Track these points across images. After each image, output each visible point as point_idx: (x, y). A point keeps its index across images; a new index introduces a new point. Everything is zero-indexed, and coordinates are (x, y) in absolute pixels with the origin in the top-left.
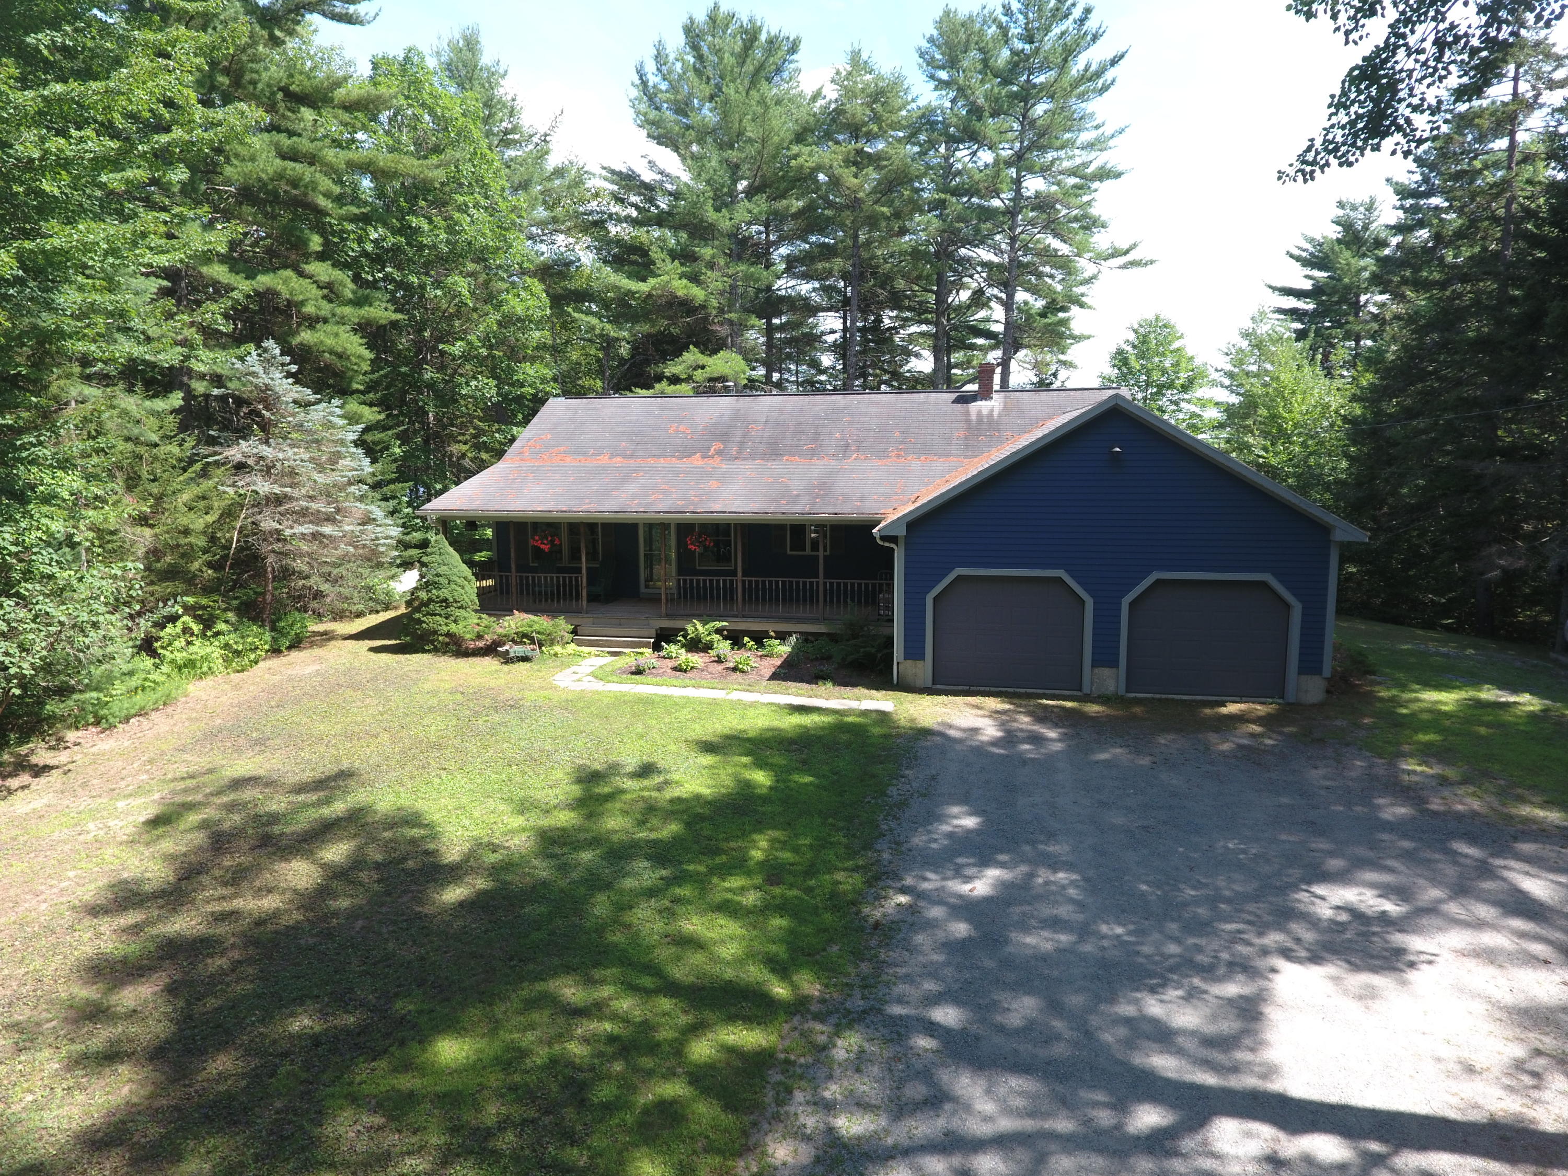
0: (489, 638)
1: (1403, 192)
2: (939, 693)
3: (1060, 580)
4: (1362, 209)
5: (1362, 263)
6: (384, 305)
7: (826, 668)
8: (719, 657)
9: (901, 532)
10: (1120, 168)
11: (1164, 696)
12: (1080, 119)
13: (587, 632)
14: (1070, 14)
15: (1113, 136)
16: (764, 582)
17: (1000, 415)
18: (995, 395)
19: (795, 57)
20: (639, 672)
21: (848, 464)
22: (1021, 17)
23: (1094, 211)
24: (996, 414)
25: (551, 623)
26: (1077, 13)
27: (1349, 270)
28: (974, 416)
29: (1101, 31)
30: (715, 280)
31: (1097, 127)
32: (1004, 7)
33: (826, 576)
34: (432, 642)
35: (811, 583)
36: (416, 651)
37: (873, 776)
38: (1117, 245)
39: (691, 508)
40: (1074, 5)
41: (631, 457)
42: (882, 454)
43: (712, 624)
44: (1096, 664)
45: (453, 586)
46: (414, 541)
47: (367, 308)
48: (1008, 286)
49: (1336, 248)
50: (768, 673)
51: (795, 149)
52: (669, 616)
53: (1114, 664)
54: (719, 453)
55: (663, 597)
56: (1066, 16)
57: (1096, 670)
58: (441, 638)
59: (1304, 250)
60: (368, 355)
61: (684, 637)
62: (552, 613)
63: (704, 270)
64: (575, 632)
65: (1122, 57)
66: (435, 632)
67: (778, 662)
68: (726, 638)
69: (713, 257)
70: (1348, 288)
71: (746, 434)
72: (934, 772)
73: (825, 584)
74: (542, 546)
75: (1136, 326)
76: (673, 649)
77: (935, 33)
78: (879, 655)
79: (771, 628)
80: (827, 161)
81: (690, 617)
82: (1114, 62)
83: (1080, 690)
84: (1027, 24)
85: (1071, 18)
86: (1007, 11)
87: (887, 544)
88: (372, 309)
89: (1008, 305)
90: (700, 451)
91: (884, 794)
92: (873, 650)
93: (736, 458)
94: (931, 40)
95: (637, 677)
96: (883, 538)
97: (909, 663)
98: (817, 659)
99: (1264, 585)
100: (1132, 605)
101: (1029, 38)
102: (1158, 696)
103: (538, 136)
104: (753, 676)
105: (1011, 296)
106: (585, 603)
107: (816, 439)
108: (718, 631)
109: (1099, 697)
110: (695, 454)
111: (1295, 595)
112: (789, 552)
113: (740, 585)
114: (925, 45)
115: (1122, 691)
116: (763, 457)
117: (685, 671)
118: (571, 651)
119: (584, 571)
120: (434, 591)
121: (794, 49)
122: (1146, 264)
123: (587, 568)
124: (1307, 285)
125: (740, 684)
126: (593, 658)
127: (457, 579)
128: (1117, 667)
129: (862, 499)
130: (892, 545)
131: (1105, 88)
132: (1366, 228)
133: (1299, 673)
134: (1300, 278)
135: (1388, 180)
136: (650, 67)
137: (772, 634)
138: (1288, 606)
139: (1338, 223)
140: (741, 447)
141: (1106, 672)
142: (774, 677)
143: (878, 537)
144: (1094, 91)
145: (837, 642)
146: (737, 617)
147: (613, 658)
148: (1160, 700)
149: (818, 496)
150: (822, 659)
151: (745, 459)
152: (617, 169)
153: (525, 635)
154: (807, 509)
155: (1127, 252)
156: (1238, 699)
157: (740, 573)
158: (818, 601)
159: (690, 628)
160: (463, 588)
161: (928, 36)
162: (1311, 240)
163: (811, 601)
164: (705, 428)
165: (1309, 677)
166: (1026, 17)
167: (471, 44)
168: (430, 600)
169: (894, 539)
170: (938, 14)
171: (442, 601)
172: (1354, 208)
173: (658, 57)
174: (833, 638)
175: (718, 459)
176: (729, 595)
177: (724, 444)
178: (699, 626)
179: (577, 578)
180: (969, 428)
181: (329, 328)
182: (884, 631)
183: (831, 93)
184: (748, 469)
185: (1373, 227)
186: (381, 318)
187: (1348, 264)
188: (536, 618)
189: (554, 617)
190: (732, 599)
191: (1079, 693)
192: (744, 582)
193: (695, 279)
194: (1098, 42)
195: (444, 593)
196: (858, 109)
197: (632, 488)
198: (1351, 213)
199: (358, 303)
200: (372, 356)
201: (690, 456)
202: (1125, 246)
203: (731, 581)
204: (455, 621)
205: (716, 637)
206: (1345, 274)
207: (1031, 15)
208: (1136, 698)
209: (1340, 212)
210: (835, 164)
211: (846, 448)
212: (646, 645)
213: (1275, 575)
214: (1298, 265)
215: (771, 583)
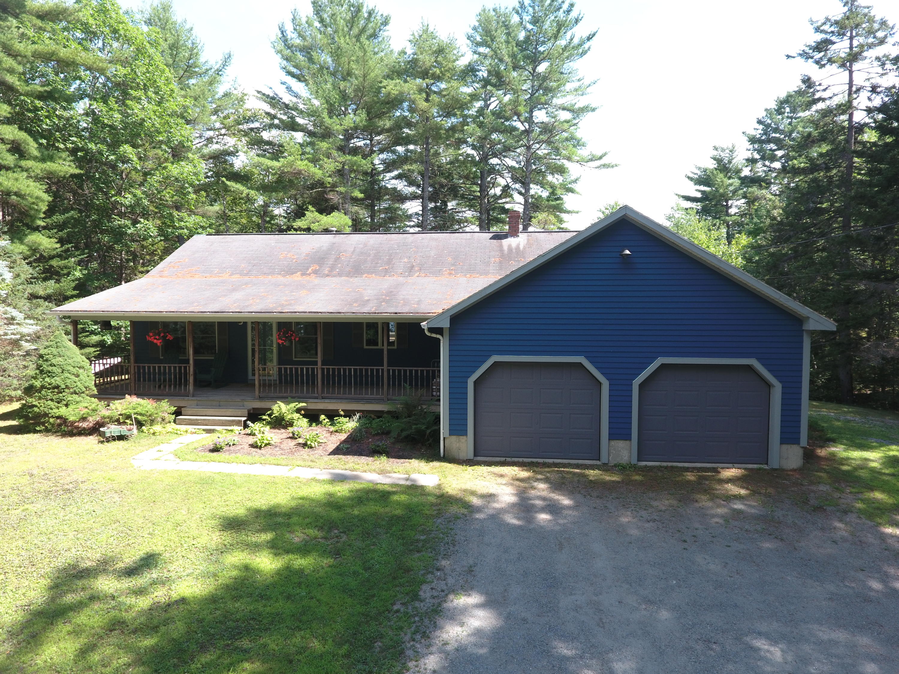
0: (92, 420)
1: (753, 140)
2: (479, 463)
3: (580, 365)
4: (727, 151)
5: (731, 181)
6: (68, 164)
7: (383, 443)
8: (294, 434)
9: (446, 324)
10: (593, 106)
11: (670, 464)
12: (569, 73)
13: (190, 413)
14: (561, 8)
15: (590, 85)
16: (339, 370)
17: (524, 248)
18: (520, 234)
19: (387, 28)
20: (216, 449)
21: (410, 280)
22: (531, 9)
23: (578, 134)
24: (521, 247)
25: (155, 405)
26: (565, 7)
27: (722, 185)
28: (505, 248)
29: (580, 17)
30: (330, 165)
31: (579, 80)
32: (520, 2)
33: (389, 365)
34: (43, 424)
35: (378, 370)
36: (28, 432)
37: (408, 570)
38: (594, 153)
39: (279, 310)
40: (563, 2)
41: (247, 274)
42: (438, 273)
43: (293, 405)
44: (612, 437)
45: (66, 375)
46: (93, 342)
47: (49, 163)
48: (525, 185)
49: (715, 172)
50: (332, 447)
51: (385, 83)
52: (261, 398)
53: (627, 437)
54: (315, 272)
55: (257, 383)
56: (559, 9)
57: (613, 443)
58: (51, 420)
59: (695, 174)
60: (47, 198)
61: (270, 415)
62: (157, 396)
63: (321, 157)
64: (178, 413)
65: (594, 35)
66: (46, 415)
67: (343, 436)
68: (304, 416)
69: (329, 148)
70: (722, 195)
71: (338, 259)
72: (471, 562)
73: (388, 371)
74: (155, 341)
75: (603, 209)
76: (256, 427)
77: (477, 24)
78: (428, 431)
79: (340, 407)
80: (406, 90)
81: (275, 399)
82: (589, 39)
83: (599, 460)
84: (534, 13)
85: (562, 10)
86: (522, 6)
87: (434, 335)
88: (53, 164)
89: (525, 195)
90: (301, 270)
91: (416, 597)
92: (423, 427)
93: (328, 276)
94: (475, 29)
95: (215, 454)
96: (431, 330)
97: (454, 438)
98: (378, 434)
99: (749, 368)
100: (642, 386)
101: (535, 21)
102: (665, 464)
103: (213, 70)
104: (319, 451)
105: (528, 190)
106: (191, 387)
107: (389, 262)
108: (298, 411)
109: (615, 466)
110: (296, 273)
111: (775, 376)
112: (365, 347)
113: (320, 372)
114: (471, 32)
115: (634, 461)
116: (349, 275)
117: (260, 448)
118: (170, 430)
119: (191, 362)
120: (47, 379)
121: (386, 23)
122: (613, 167)
123: (195, 361)
124: (699, 195)
125: (304, 460)
126: (189, 435)
127: (71, 368)
128: (630, 439)
129: (419, 302)
130: (438, 336)
131: (584, 53)
132: (730, 162)
133: (782, 443)
134: (694, 191)
135: (743, 133)
136: (289, 28)
137: (342, 413)
138: (769, 385)
139: (715, 159)
140: (332, 268)
141: (620, 444)
142: (337, 451)
143: (426, 328)
144: (577, 54)
145: (397, 418)
146: (316, 398)
147: (208, 435)
148: (666, 468)
149: (384, 301)
150: (383, 433)
151: (334, 276)
152: (267, 94)
153: (129, 417)
154: (373, 310)
155: (601, 158)
156: (731, 465)
157: (319, 363)
158: (383, 385)
159: (275, 408)
160: (77, 376)
161: (472, 26)
162: (699, 168)
163: (378, 384)
164: (307, 255)
165: (789, 446)
166: (534, 9)
167: (166, 8)
168: (43, 387)
169: (439, 331)
170: (479, 10)
171: (54, 388)
172: (723, 150)
173: (294, 19)
174: (394, 415)
175: (313, 276)
176: (311, 381)
177: (321, 267)
178: (282, 405)
179: (185, 368)
180: (502, 255)
181: (10, 174)
182: (433, 409)
183: (410, 50)
184: (333, 282)
185: (734, 161)
186: (61, 171)
187: (722, 182)
188: (140, 401)
189: (159, 400)
190: (313, 383)
191: (598, 463)
192: (323, 369)
193: (314, 161)
194: (579, 24)
195: (57, 381)
196: (427, 59)
197: (238, 295)
198: (722, 154)
199: (43, 160)
200: (50, 199)
201: (292, 274)
202: (599, 154)
203: (313, 369)
204: (67, 405)
205: (296, 416)
206: (720, 187)
207: (537, 8)
208: (646, 466)
209: (715, 153)
210: (412, 92)
211: (411, 270)
212: (238, 423)
213: (758, 359)
214: (692, 183)
215: (345, 370)
